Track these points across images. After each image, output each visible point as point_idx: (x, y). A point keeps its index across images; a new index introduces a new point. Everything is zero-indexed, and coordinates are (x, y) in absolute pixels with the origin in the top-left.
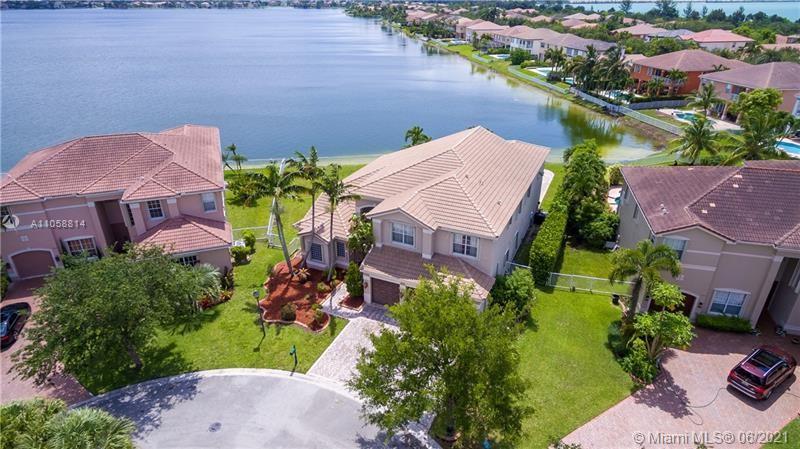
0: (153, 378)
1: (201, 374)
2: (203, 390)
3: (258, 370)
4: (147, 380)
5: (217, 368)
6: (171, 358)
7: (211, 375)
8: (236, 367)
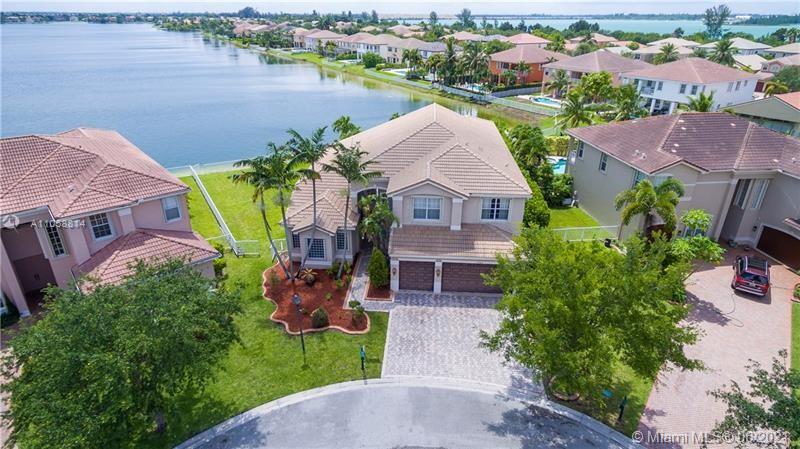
0: (191, 435)
1: (254, 412)
2: (271, 429)
3: (323, 388)
4: (183, 440)
5: (270, 399)
6: (200, 405)
7: (270, 410)
8: (293, 392)
